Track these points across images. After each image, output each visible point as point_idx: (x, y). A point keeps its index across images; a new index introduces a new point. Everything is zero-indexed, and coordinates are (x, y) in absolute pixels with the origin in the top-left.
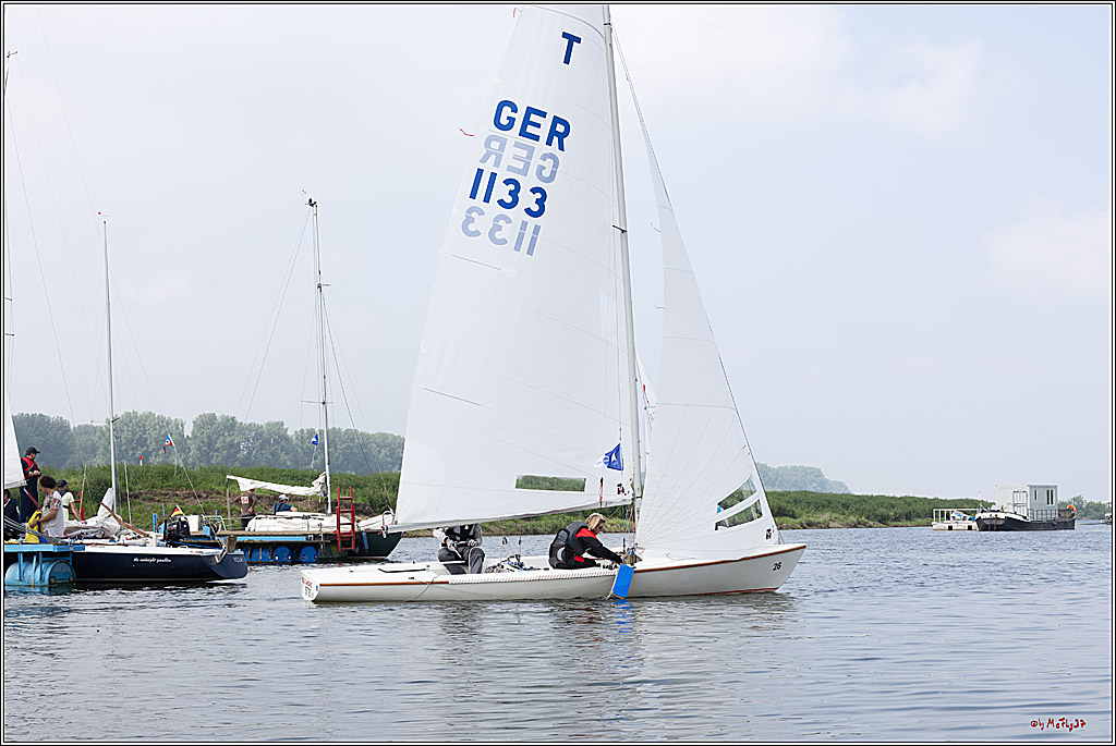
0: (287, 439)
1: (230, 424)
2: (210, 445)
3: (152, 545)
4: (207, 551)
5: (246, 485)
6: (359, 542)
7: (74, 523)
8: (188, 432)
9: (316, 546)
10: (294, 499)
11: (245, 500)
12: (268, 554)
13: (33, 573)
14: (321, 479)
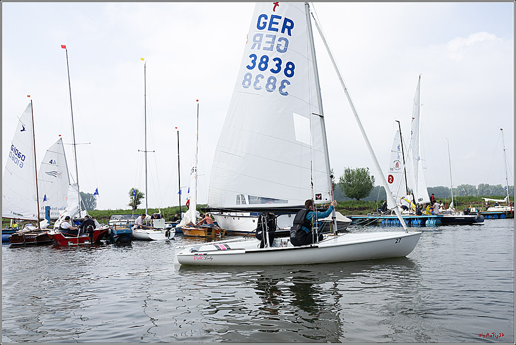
0: (502, 188)
1: (488, 186)
2: (483, 191)
3: (461, 215)
4: (473, 216)
5: (487, 200)
7: (444, 210)
8: (477, 188)
9: (505, 214)
10: (499, 203)
11: (487, 204)
12: (492, 217)
13: (432, 222)
14: (507, 198)
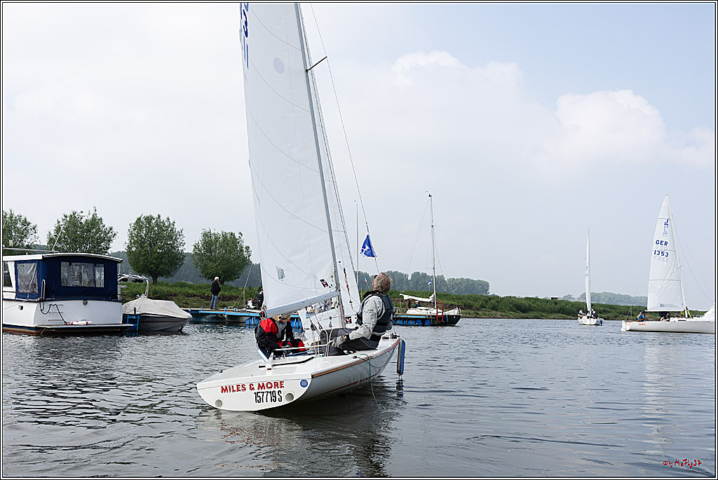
5: (406, 297)
6: (445, 319)
9: (429, 320)
10: (423, 303)
12: (414, 322)
14: (432, 296)
